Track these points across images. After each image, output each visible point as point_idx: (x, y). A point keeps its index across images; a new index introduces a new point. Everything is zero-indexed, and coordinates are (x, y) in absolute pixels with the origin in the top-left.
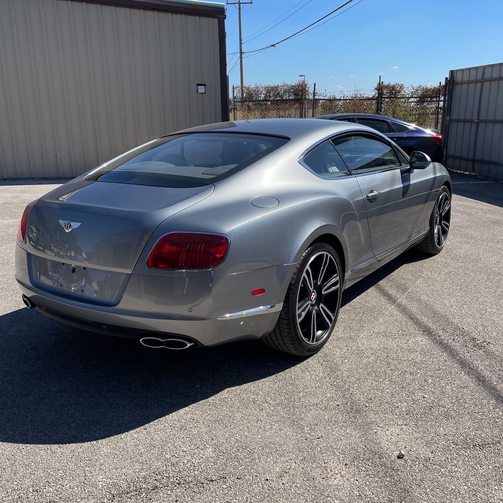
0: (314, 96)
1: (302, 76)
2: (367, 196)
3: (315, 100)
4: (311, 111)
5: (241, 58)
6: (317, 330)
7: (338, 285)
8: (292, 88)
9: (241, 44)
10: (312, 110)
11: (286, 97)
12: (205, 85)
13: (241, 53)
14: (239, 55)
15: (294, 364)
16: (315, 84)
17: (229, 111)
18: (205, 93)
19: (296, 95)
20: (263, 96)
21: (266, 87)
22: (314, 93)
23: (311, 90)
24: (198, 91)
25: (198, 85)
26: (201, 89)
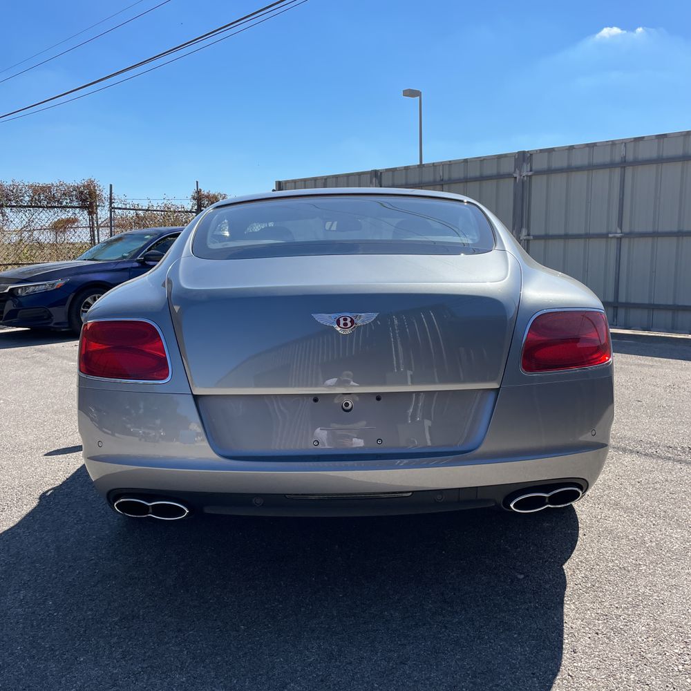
0: (112, 203)
8: (74, 190)
11: (67, 203)
16: (111, 186)
19: (82, 200)
20: (27, 199)
21: (32, 186)
22: (111, 199)
23: (105, 194)
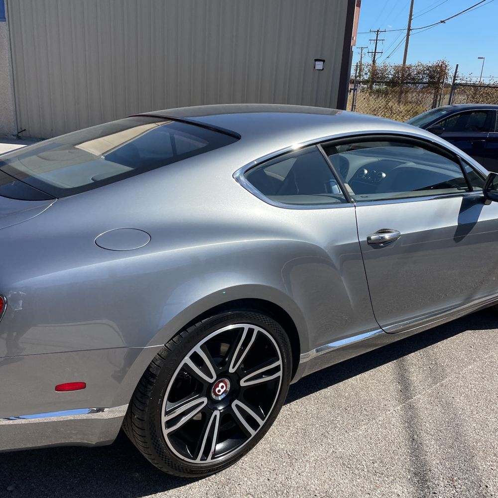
0: (454, 80)
1: (482, 58)
2: (369, 239)
3: (454, 85)
4: (447, 97)
5: (408, 35)
6: (218, 442)
7: (280, 374)
8: (428, 70)
9: (410, 19)
10: (449, 96)
12: (324, 61)
13: (409, 30)
14: (406, 31)
15: (165, 488)
16: (457, 65)
17: (348, 92)
18: (323, 70)
19: (431, 77)
20: (390, 76)
21: (396, 67)
22: (455, 77)
23: (451, 73)
24: (315, 67)
25: (316, 60)
26: (319, 66)
